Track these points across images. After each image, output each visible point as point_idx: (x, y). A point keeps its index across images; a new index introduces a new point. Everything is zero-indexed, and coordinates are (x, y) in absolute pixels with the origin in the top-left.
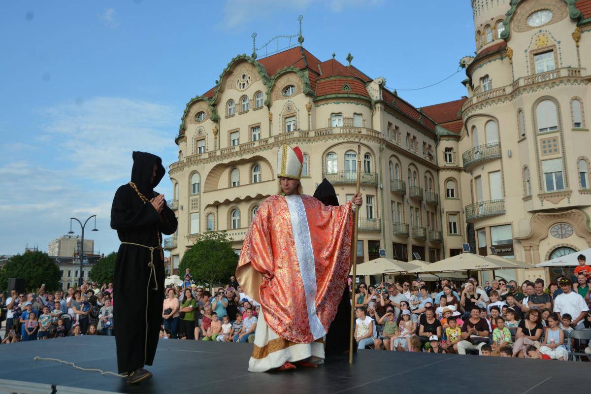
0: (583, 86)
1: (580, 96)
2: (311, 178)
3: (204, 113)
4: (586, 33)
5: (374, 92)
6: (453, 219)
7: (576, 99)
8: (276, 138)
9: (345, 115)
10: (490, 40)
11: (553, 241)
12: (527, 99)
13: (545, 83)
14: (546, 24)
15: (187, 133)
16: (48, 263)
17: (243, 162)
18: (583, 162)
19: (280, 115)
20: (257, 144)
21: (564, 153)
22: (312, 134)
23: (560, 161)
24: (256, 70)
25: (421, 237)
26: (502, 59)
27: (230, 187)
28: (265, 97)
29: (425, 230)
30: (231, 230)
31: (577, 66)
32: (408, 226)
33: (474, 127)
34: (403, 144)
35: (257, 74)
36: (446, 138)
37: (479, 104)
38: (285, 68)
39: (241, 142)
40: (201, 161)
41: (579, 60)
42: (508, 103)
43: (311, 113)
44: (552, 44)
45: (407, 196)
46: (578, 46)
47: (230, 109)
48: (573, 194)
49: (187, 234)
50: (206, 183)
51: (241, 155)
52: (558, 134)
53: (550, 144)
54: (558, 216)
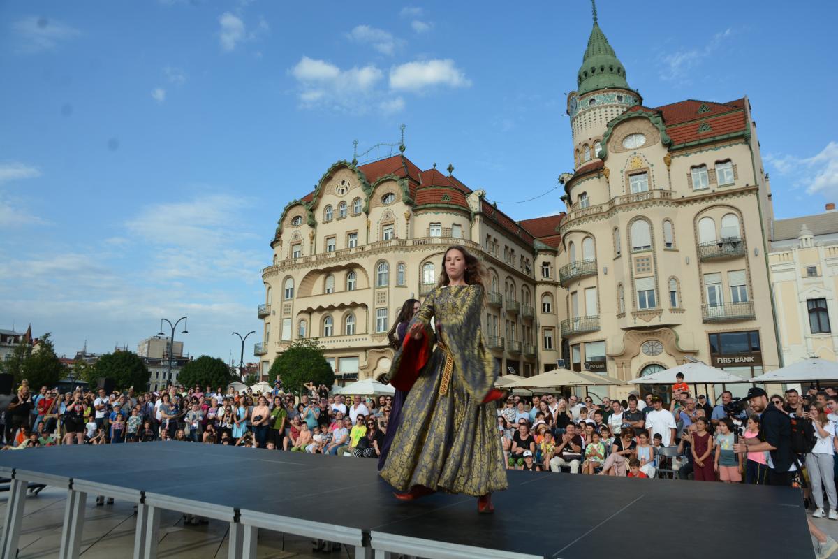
0: (673, 208)
1: (671, 217)
2: (406, 287)
3: (301, 217)
4: (676, 158)
5: (474, 203)
6: (549, 334)
7: (667, 220)
8: (373, 245)
9: (443, 225)
10: (588, 158)
11: (644, 359)
12: (623, 217)
13: (640, 203)
14: (641, 147)
15: (283, 237)
16: (137, 364)
17: (339, 268)
18: (673, 281)
19: (378, 222)
20: (353, 251)
21: (656, 272)
22: (410, 243)
23: (653, 279)
24: (355, 177)
25: (516, 351)
26: (599, 178)
27: (324, 294)
28: (363, 204)
29: (520, 344)
30: (323, 337)
31: (668, 189)
32: (503, 340)
33: (571, 243)
34: (501, 257)
35: (357, 181)
36: (544, 253)
37: (577, 221)
38: (386, 175)
39: (337, 249)
40: (296, 265)
41: (670, 183)
42: (604, 221)
43: (409, 222)
44: (646, 166)
45: (504, 309)
46: (669, 170)
47: (328, 215)
48: (663, 312)
49: (278, 340)
50: (300, 288)
51: (337, 261)
52: (651, 254)
53: (643, 262)
54: (650, 333)
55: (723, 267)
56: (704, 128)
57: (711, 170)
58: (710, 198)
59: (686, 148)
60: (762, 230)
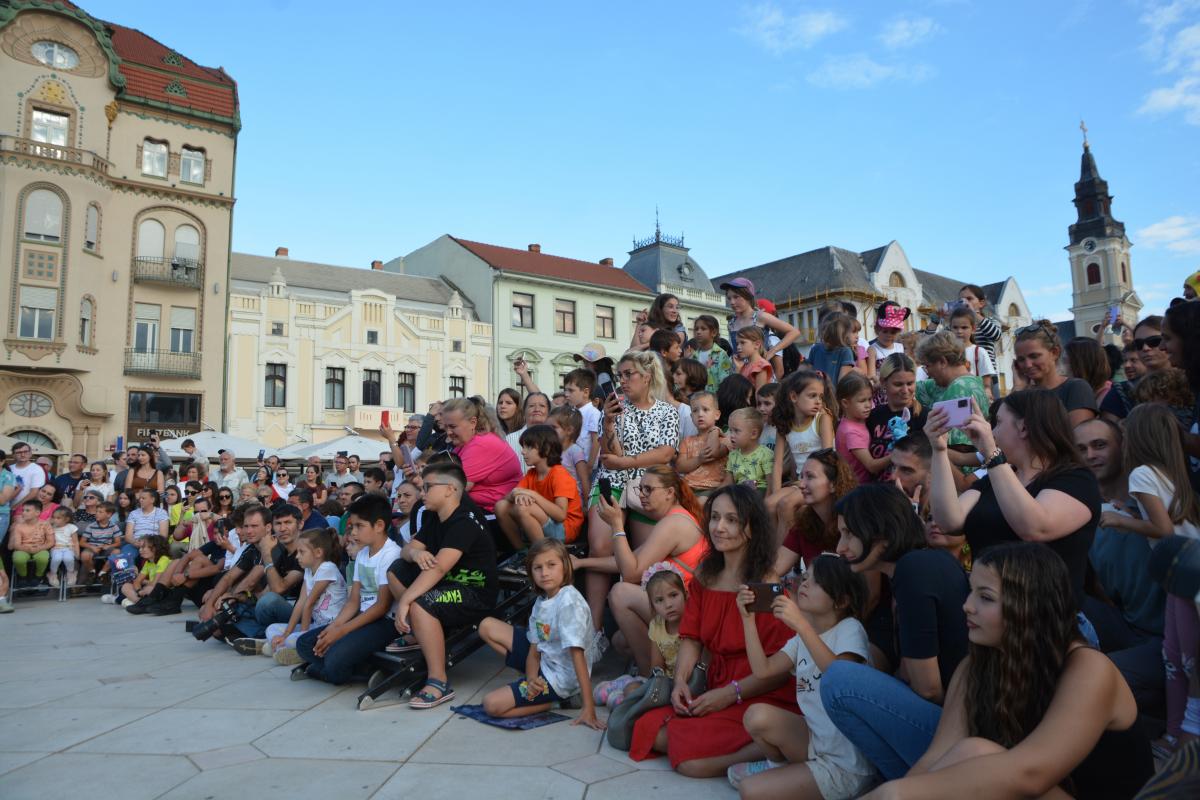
0: (106, 189)
1: (101, 203)
4: (124, 114)
7: (95, 206)
12: (14, 175)
13: (56, 164)
14: (66, 71)
18: (88, 303)
21: (63, 282)
23: (54, 293)
31: (104, 157)
41: (108, 149)
44: (71, 106)
46: (110, 128)
48: (66, 350)
52: (59, 251)
53: (41, 261)
54: (33, 380)
55: (166, 299)
56: (175, 89)
57: (176, 154)
58: (167, 194)
59: (145, 106)
60: (229, 261)
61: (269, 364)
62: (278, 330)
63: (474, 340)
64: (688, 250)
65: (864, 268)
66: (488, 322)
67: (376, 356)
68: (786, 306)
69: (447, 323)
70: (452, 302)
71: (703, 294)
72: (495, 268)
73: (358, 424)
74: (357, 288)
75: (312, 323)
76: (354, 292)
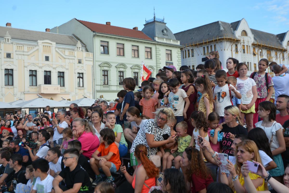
61: (6, 69)
62: (9, 56)
63: (86, 59)
64: (166, 24)
65: (232, 29)
66: (92, 53)
67: (48, 65)
68: (202, 44)
69: (76, 53)
70: (77, 45)
71: (172, 40)
72: (94, 32)
73: (42, 92)
74: (41, 40)
75: (22, 53)
76: (39, 41)
